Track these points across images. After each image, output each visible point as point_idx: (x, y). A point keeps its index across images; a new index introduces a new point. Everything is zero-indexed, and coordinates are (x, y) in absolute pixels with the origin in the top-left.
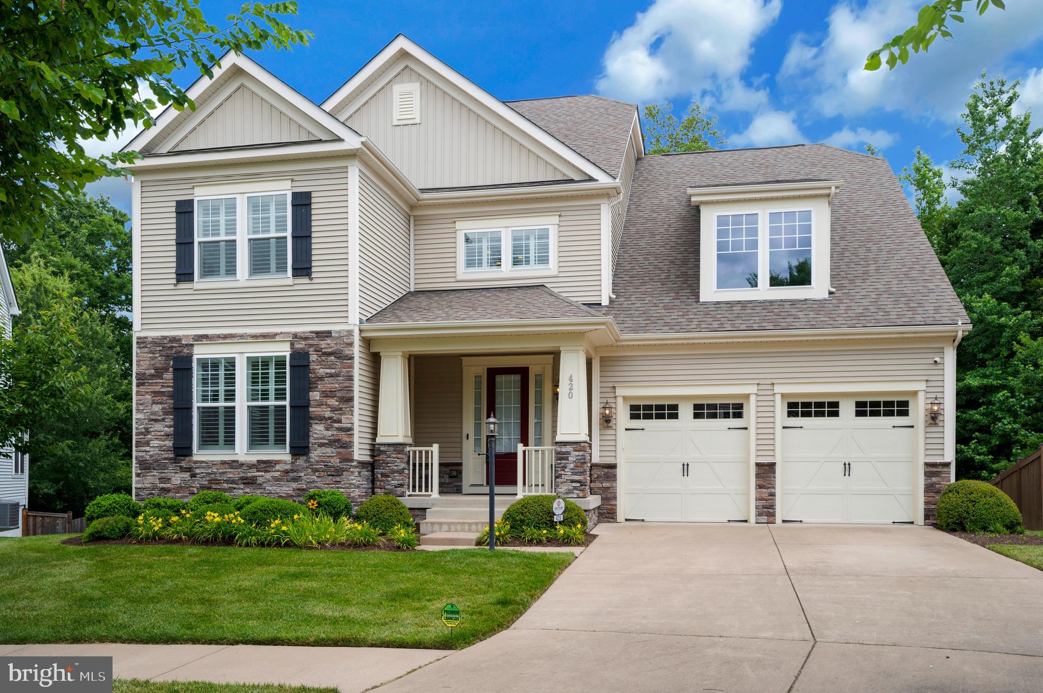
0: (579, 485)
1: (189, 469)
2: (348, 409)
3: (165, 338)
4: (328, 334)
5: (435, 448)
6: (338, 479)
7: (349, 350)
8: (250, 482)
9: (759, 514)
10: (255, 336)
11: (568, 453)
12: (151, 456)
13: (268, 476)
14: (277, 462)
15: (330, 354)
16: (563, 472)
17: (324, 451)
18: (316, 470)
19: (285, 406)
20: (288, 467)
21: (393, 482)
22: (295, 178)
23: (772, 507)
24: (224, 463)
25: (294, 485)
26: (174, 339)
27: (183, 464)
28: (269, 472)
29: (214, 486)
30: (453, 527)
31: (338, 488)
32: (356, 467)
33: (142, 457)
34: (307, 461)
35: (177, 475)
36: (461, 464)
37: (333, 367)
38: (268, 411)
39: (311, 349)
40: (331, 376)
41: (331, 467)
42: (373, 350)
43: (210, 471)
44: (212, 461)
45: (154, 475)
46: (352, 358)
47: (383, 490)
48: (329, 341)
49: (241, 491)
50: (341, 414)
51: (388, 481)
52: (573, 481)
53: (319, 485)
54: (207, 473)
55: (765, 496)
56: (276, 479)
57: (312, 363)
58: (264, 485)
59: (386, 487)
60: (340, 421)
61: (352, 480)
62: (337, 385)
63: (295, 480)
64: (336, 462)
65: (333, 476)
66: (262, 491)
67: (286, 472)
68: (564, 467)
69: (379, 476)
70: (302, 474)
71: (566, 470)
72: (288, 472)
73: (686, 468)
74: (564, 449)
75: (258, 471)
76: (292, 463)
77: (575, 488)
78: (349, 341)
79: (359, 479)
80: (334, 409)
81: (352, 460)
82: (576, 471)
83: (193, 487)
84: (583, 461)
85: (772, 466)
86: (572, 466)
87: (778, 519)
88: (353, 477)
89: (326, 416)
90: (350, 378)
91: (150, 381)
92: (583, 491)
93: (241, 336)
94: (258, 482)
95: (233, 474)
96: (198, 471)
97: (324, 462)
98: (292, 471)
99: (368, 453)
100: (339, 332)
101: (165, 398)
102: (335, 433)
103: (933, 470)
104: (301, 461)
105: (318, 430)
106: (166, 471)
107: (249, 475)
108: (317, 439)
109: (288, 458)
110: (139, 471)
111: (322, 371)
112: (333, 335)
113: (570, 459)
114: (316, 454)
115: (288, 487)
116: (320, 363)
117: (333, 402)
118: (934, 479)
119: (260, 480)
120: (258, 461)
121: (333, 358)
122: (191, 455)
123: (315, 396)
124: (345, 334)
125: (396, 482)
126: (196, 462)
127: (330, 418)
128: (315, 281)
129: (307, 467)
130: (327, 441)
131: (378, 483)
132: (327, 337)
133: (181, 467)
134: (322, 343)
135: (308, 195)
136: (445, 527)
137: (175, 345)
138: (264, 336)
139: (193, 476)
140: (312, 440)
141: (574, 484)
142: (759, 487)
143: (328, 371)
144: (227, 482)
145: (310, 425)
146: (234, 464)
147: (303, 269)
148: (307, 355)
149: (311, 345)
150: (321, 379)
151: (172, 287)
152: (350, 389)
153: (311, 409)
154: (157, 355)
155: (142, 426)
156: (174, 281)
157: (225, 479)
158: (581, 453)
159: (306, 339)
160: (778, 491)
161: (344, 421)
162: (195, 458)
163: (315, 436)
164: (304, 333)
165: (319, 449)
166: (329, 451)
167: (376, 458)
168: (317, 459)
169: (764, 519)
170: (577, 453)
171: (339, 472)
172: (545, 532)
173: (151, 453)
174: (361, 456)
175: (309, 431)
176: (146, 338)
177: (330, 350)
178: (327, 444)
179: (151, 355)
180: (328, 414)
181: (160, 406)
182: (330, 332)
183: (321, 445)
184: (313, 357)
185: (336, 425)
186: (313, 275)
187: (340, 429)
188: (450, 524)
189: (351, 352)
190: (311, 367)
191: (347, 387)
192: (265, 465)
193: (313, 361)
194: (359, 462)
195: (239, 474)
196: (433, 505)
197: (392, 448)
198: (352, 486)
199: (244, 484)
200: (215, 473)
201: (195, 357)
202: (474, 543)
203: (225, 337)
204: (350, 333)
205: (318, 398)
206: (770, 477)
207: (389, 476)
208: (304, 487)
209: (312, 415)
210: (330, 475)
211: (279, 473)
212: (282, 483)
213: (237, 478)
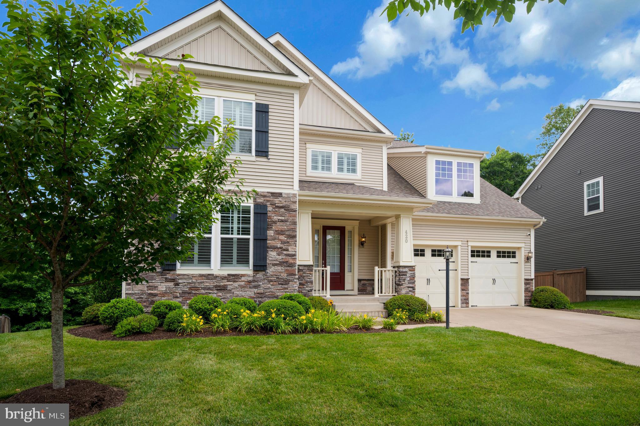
0: (412, 289)
1: (173, 280)
2: (293, 243)
4: (280, 195)
5: (329, 268)
6: (286, 286)
7: (294, 206)
8: (222, 289)
9: (462, 303)
11: (406, 272)
13: (236, 284)
14: (243, 275)
15: (281, 207)
17: (277, 269)
18: (271, 281)
19: (249, 239)
20: (251, 279)
21: (307, 288)
22: (258, 94)
23: (468, 299)
24: (201, 276)
25: (256, 290)
27: (168, 276)
28: (237, 282)
29: (193, 292)
31: (286, 292)
32: (297, 279)
34: (265, 275)
35: (163, 284)
37: (284, 215)
38: (232, 242)
39: (268, 203)
40: (282, 221)
41: (281, 278)
43: (190, 281)
44: (193, 274)
45: (143, 285)
46: (295, 211)
48: (280, 199)
50: (288, 245)
51: (304, 288)
52: (409, 287)
53: (272, 290)
54: (188, 283)
55: (465, 294)
56: (242, 287)
57: (269, 212)
58: (233, 291)
59: (303, 291)
60: (287, 250)
61: (295, 287)
62: (286, 227)
63: (256, 287)
64: (284, 275)
65: (282, 284)
66: (231, 295)
67: (249, 282)
70: (261, 283)
71: (406, 281)
72: (251, 282)
73: (428, 281)
74: (404, 270)
75: (229, 281)
76: (254, 276)
78: (294, 200)
80: (283, 242)
81: (295, 275)
83: (176, 293)
84: (414, 276)
85: (468, 279)
86: (408, 279)
87: (470, 305)
88: (295, 285)
89: (278, 246)
90: (294, 223)
92: (414, 292)
94: (228, 288)
95: (209, 283)
96: (180, 281)
97: (276, 275)
98: (254, 281)
100: (288, 194)
102: (284, 257)
103: (527, 282)
104: (260, 275)
105: (272, 255)
106: (153, 281)
107: (222, 284)
108: (272, 260)
109: (251, 273)
111: (276, 218)
112: (283, 195)
113: (407, 275)
114: (271, 270)
115: (251, 292)
116: (274, 212)
117: (282, 237)
118: (528, 286)
119: (230, 287)
120: (228, 275)
121: (283, 210)
122: (175, 270)
123: (270, 233)
124: (290, 195)
125: (309, 288)
126: (179, 275)
127: (281, 248)
128: (271, 160)
129: (264, 279)
130: (278, 262)
132: (279, 196)
133: (166, 278)
134: (276, 200)
135: (267, 106)
139: (177, 284)
140: (268, 262)
142: (462, 290)
143: (280, 218)
144: (204, 289)
145: (267, 252)
146: (209, 277)
147: (262, 152)
148: (265, 207)
149: (268, 201)
150: (275, 222)
153: (268, 242)
157: (203, 286)
158: (413, 272)
159: (264, 196)
160: (470, 292)
161: (290, 249)
162: (178, 272)
163: (270, 259)
164: (263, 192)
165: (273, 267)
166: (279, 268)
168: (272, 273)
169: (464, 305)
171: (286, 282)
175: (266, 256)
177: (281, 205)
178: (278, 264)
180: (279, 245)
182: (281, 194)
183: (275, 265)
184: (270, 208)
185: (285, 252)
186: (270, 157)
187: (287, 255)
189: (295, 208)
190: (269, 215)
191: (293, 229)
192: (233, 277)
193: (269, 211)
195: (213, 283)
197: (306, 268)
199: (217, 290)
200: (194, 283)
204: (294, 195)
205: (273, 235)
206: (467, 285)
207: (304, 285)
208: (262, 291)
209: (269, 245)
210: (280, 284)
211: (244, 283)
212: (246, 289)
213: (212, 286)
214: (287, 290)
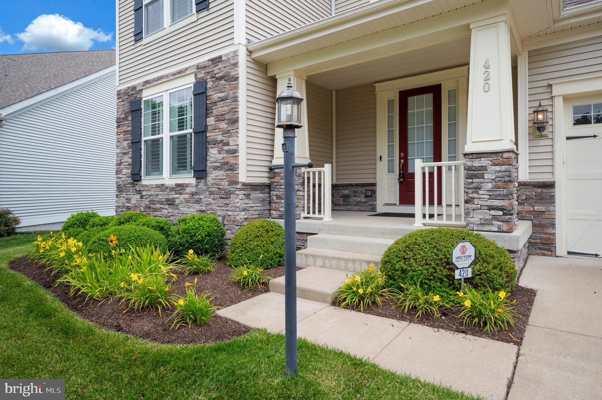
0: (501, 213)
1: (139, 192)
2: (234, 131)
3: (129, 88)
4: (220, 59)
5: (327, 168)
6: (227, 201)
7: (234, 70)
8: (171, 203)
10: (174, 75)
11: (484, 168)
12: (123, 181)
13: (182, 197)
14: (188, 185)
15: (221, 78)
16: (475, 195)
17: (217, 174)
18: (211, 193)
20: (194, 190)
24: (157, 186)
25: (197, 207)
26: (134, 88)
27: (137, 188)
28: (183, 194)
29: (152, 206)
30: (328, 263)
31: (227, 211)
32: (241, 190)
33: (118, 182)
34: (206, 184)
35: (135, 197)
36: (374, 185)
37: (223, 90)
39: (209, 77)
40: (222, 100)
41: (222, 189)
42: (270, 74)
43: (150, 193)
44: (151, 185)
45: (124, 197)
46: (236, 79)
47: (278, 212)
48: (220, 66)
49: (166, 211)
50: (229, 137)
52: (491, 208)
53: (214, 207)
54: (148, 195)
56: (187, 201)
57: (209, 90)
58: (179, 206)
59: (280, 209)
60: (227, 144)
61: (237, 203)
62: (226, 108)
63: (198, 201)
64: (225, 184)
65: (223, 198)
66: (178, 211)
67: (193, 194)
68: (477, 189)
69: (275, 198)
70: (202, 197)
71: (481, 192)
74: (477, 163)
75: (176, 194)
76: (196, 186)
77: (495, 218)
78: (234, 61)
79: (246, 201)
80: (224, 133)
81: (237, 183)
82: (496, 193)
83: (142, 207)
84: (506, 179)
86: (490, 186)
88: (237, 200)
89: (219, 139)
90: (235, 99)
91: (122, 123)
92: (507, 222)
93: (167, 76)
94: (177, 203)
95: (162, 196)
96: (144, 193)
97: (217, 185)
98: (196, 193)
99: (266, 175)
100: (227, 54)
101: (129, 135)
102: (225, 156)
104: (202, 185)
105: (213, 153)
106: (129, 193)
107: (171, 197)
108: (212, 162)
109: (193, 181)
110: (117, 193)
111: (216, 96)
112: (224, 58)
113: (486, 176)
114: (212, 176)
115: (194, 208)
116: (213, 88)
117: (223, 125)
119: (177, 202)
121: (223, 82)
122: (140, 180)
123: (211, 121)
124: (232, 55)
126: (143, 186)
127: (221, 141)
128: (211, 11)
129: (206, 190)
130: (218, 164)
131: (274, 205)
132: (219, 62)
133: (136, 190)
134: (215, 68)
136: (319, 262)
137: (134, 92)
138: (179, 72)
139: (142, 197)
140: (209, 164)
141: (493, 212)
143: (220, 95)
144: (159, 202)
145: (207, 149)
146: (162, 188)
147: (202, 2)
148: (205, 83)
149: (208, 73)
150: (215, 103)
151: (133, 47)
152: (235, 110)
153: (208, 134)
154: (126, 102)
155: (119, 159)
156: (133, 43)
157: (158, 200)
158: (503, 168)
159: (205, 67)
161: (231, 143)
162: (143, 183)
163: (211, 159)
164: (204, 62)
165: (214, 172)
166: (220, 173)
167: (273, 180)
168: (212, 181)
170: (498, 168)
171: (227, 195)
172: (437, 298)
173: (123, 179)
174: (249, 179)
175: (206, 155)
176: (121, 90)
177: (221, 75)
178: (219, 167)
179: (123, 103)
180: (220, 138)
181: (127, 142)
182: (220, 57)
183: (216, 168)
184: (210, 84)
185: (226, 148)
186: (210, 6)
187: (228, 152)
188: (325, 258)
189: (236, 73)
190: (209, 94)
191: (233, 108)
192: (179, 188)
193: (210, 88)
194: (244, 184)
195: (165, 196)
196: (320, 230)
198: (238, 209)
199: (169, 204)
200: (152, 195)
201: (144, 99)
202: (330, 300)
203: (158, 79)
204: (235, 54)
205: (213, 123)
208: (204, 209)
209: (209, 139)
210: (221, 198)
211: (188, 195)
212: (190, 204)
213: (164, 200)
214: (228, 208)
